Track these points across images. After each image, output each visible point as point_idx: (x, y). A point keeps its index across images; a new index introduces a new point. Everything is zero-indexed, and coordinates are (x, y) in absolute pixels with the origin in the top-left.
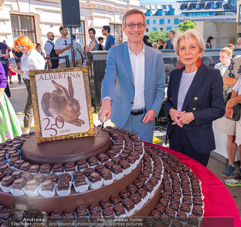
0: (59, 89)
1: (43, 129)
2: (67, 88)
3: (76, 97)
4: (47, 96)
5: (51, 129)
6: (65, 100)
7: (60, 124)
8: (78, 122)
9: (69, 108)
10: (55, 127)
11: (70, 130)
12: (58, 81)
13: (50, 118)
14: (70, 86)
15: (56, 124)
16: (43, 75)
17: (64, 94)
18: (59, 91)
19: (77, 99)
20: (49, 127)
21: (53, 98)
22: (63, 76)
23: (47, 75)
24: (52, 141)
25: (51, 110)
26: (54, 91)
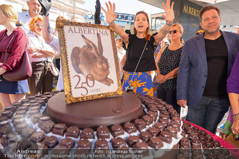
0: (89, 45)
1: (73, 88)
2: (97, 45)
3: (105, 55)
4: (76, 51)
5: (82, 87)
6: (95, 57)
7: (90, 83)
8: (108, 81)
9: (99, 66)
10: (85, 85)
11: (100, 89)
12: (87, 36)
13: (80, 75)
14: (100, 43)
15: (87, 82)
16: (73, 28)
17: (94, 51)
18: (89, 47)
19: (106, 57)
20: (80, 85)
21: (83, 54)
22: (92, 31)
23: (77, 27)
24: (83, 102)
25: (81, 66)
26: (84, 46)
